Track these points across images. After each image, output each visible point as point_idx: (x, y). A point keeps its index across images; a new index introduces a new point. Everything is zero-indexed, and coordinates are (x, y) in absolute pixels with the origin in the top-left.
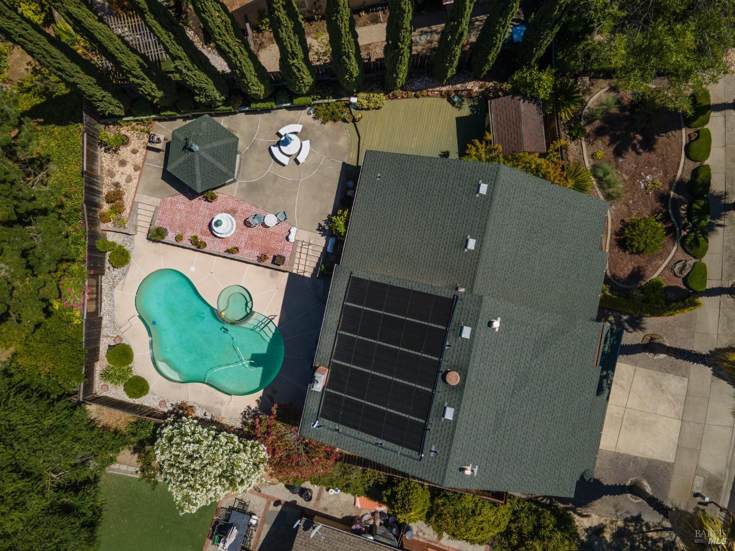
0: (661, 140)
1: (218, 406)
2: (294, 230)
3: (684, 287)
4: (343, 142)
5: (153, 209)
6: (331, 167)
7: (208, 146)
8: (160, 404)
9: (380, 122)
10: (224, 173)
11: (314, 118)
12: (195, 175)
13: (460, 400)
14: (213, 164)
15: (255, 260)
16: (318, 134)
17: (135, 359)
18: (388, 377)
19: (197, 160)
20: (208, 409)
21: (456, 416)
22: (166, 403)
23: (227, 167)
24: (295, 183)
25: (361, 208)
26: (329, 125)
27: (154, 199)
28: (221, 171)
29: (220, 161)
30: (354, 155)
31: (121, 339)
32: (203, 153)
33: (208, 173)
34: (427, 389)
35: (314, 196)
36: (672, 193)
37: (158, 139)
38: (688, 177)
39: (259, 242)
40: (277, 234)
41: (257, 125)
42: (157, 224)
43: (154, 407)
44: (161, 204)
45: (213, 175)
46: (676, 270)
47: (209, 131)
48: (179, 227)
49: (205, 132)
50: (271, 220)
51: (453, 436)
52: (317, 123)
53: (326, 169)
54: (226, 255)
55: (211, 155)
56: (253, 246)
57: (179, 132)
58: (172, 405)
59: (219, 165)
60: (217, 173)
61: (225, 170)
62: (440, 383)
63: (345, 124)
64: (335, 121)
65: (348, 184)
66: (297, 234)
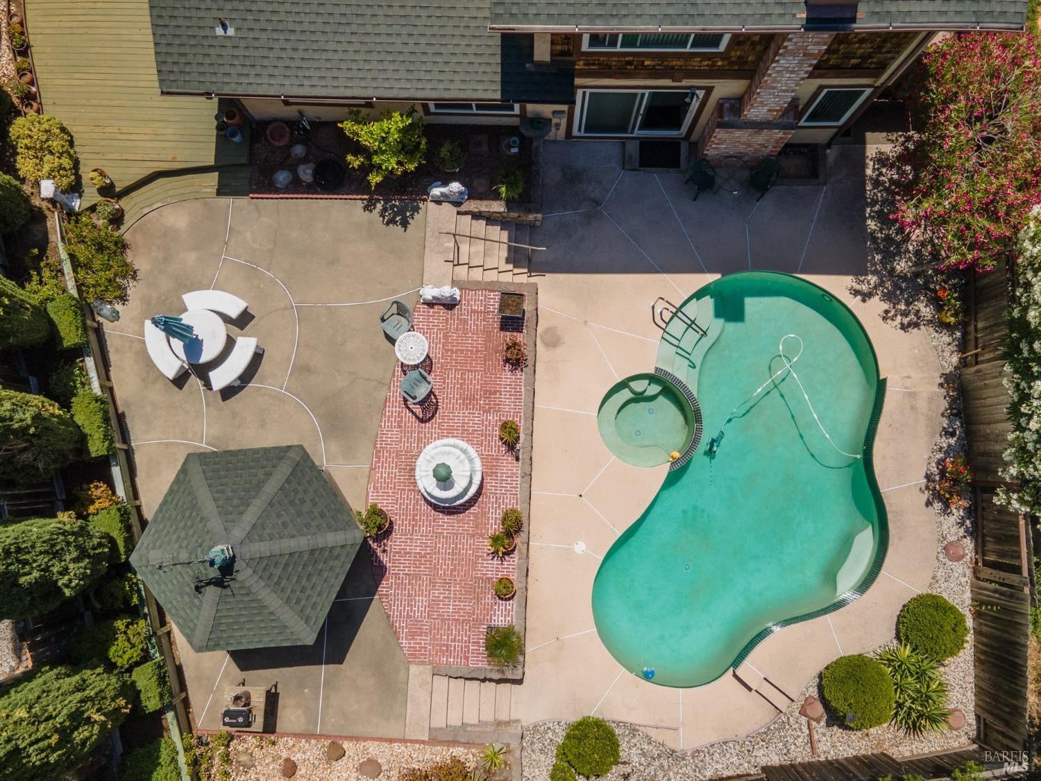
1: (922, 405)
2: (429, 292)
4: (178, 219)
5: (441, 682)
6: (248, 234)
7: (215, 524)
8: (957, 559)
9: (107, 130)
10: (293, 473)
11: (123, 299)
12: (312, 551)
14: (271, 504)
16: (165, 285)
17: (854, 651)
19: (261, 548)
22: (951, 543)
23: (275, 466)
24: (304, 316)
25: (323, 73)
26: (139, 260)
27: (413, 683)
28: (288, 481)
29: (259, 487)
30: (207, 181)
31: (808, 701)
32: (238, 533)
33: (299, 514)
35: (332, 263)
37: (237, 698)
39: (475, 380)
40: (446, 337)
41: (167, 445)
42: (479, 662)
43: (969, 572)
44: (423, 663)
45: (303, 502)
47: (174, 537)
48: (478, 599)
49: (177, 546)
50: (412, 347)
52: (134, 290)
53: (256, 246)
54: (523, 452)
55: (241, 513)
56: (489, 393)
57: (193, 630)
59: (271, 488)
60: (296, 491)
61: (284, 470)
63: (128, 220)
64: (122, 246)
65: (282, 177)
66: (438, 285)
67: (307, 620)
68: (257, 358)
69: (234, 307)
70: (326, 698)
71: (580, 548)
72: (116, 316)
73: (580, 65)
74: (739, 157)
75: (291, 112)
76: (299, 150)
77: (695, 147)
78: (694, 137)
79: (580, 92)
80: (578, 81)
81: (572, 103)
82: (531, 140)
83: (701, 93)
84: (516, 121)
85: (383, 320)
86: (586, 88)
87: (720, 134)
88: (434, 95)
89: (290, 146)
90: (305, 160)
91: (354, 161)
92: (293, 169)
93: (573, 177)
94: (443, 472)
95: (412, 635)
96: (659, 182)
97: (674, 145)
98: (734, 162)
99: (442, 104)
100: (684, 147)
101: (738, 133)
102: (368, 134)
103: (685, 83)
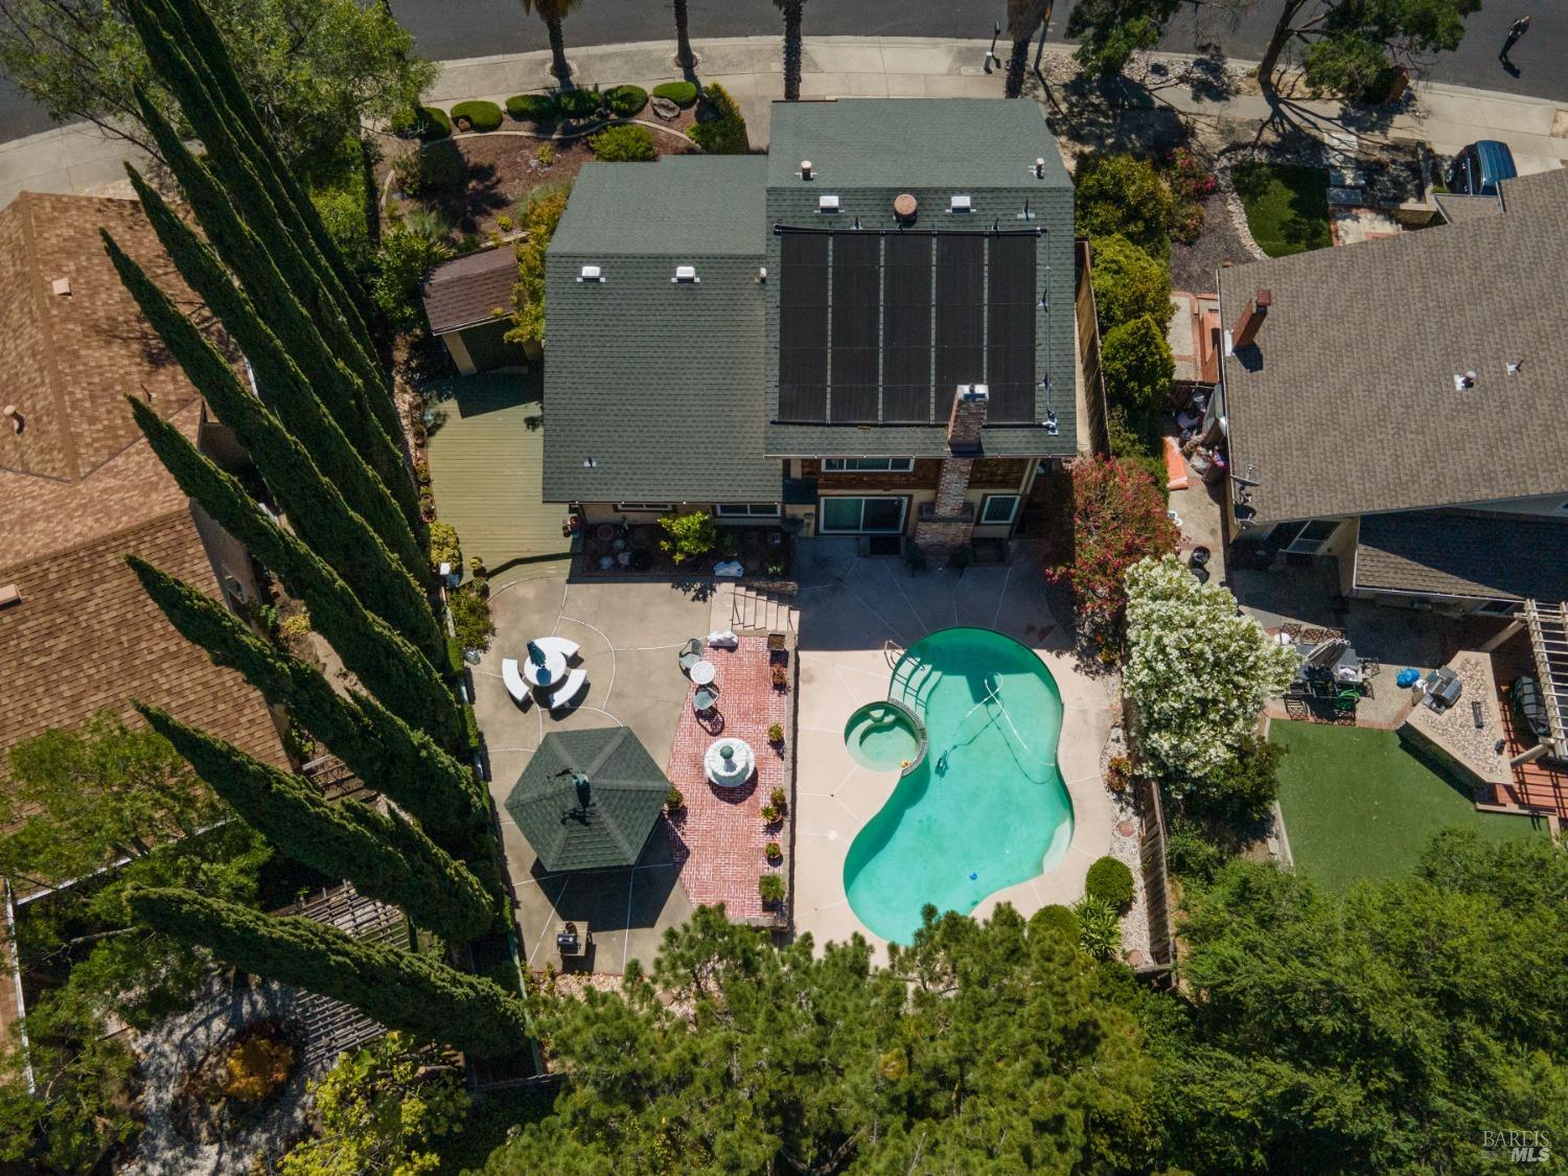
0: (473, 159)
1: (1093, 719)
2: (714, 637)
3: (695, 107)
4: (527, 592)
6: (580, 601)
8: (1129, 834)
10: (622, 743)
11: (484, 648)
12: (638, 791)
13: (936, 190)
15: (788, 698)
18: (933, 315)
19: (605, 783)
20: (1105, 737)
21: (961, 191)
22: (1123, 823)
23: (611, 738)
24: (620, 657)
26: (498, 621)
28: (621, 746)
29: (601, 749)
30: (551, 567)
32: (590, 772)
33: (628, 768)
34: (934, 246)
35: (641, 620)
36: (555, 137)
38: (528, 124)
39: (749, 701)
42: (753, 913)
43: (1138, 844)
45: (631, 760)
46: (670, 115)
47: (540, 783)
50: (704, 670)
51: (993, 190)
52: (494, 642)
53: (585, 609)
54: (788, 755)
55: (591, 762)
56: (760, 708)
58: (1122, 810)
59: (609, 749)
60: (624, 753)
61: (617, 740)
62: (920, 226)
63: (492, 593)
64: (487, 611)
65: (606, 562)
66: (721, 632)
67: (631, 843)
68: (585, 688)
69: (571, 648)
70: (630, 945)
71: (832, 835)
72: (478, 660)
73: (821, 481)
74: (942, 545)
75: (616, 517)
76: (619, 544)
77: (910, 540)
78: (909, 533)
79: (822, 500)
80: (820, 492)
81: (817, 503)
82: (789, 534)
83: (906, 499)
84: (777, 522)
85: (681, 656)
86: (826, 494)
87: (923, 526)
88: (720, 499)
89: (612, 541)
90: (624, 550)
91: (665, 545)
92: (614, 556)
93: (821, 563)
94: (727, 752)
95: (700, 893)
96: (887, 566)
97: (895, 540)
98: (938, 549)
99: (726, 508)
100: (903, 539)
101: (935, 526)
102: (679, 526)
103: (892, 492)
